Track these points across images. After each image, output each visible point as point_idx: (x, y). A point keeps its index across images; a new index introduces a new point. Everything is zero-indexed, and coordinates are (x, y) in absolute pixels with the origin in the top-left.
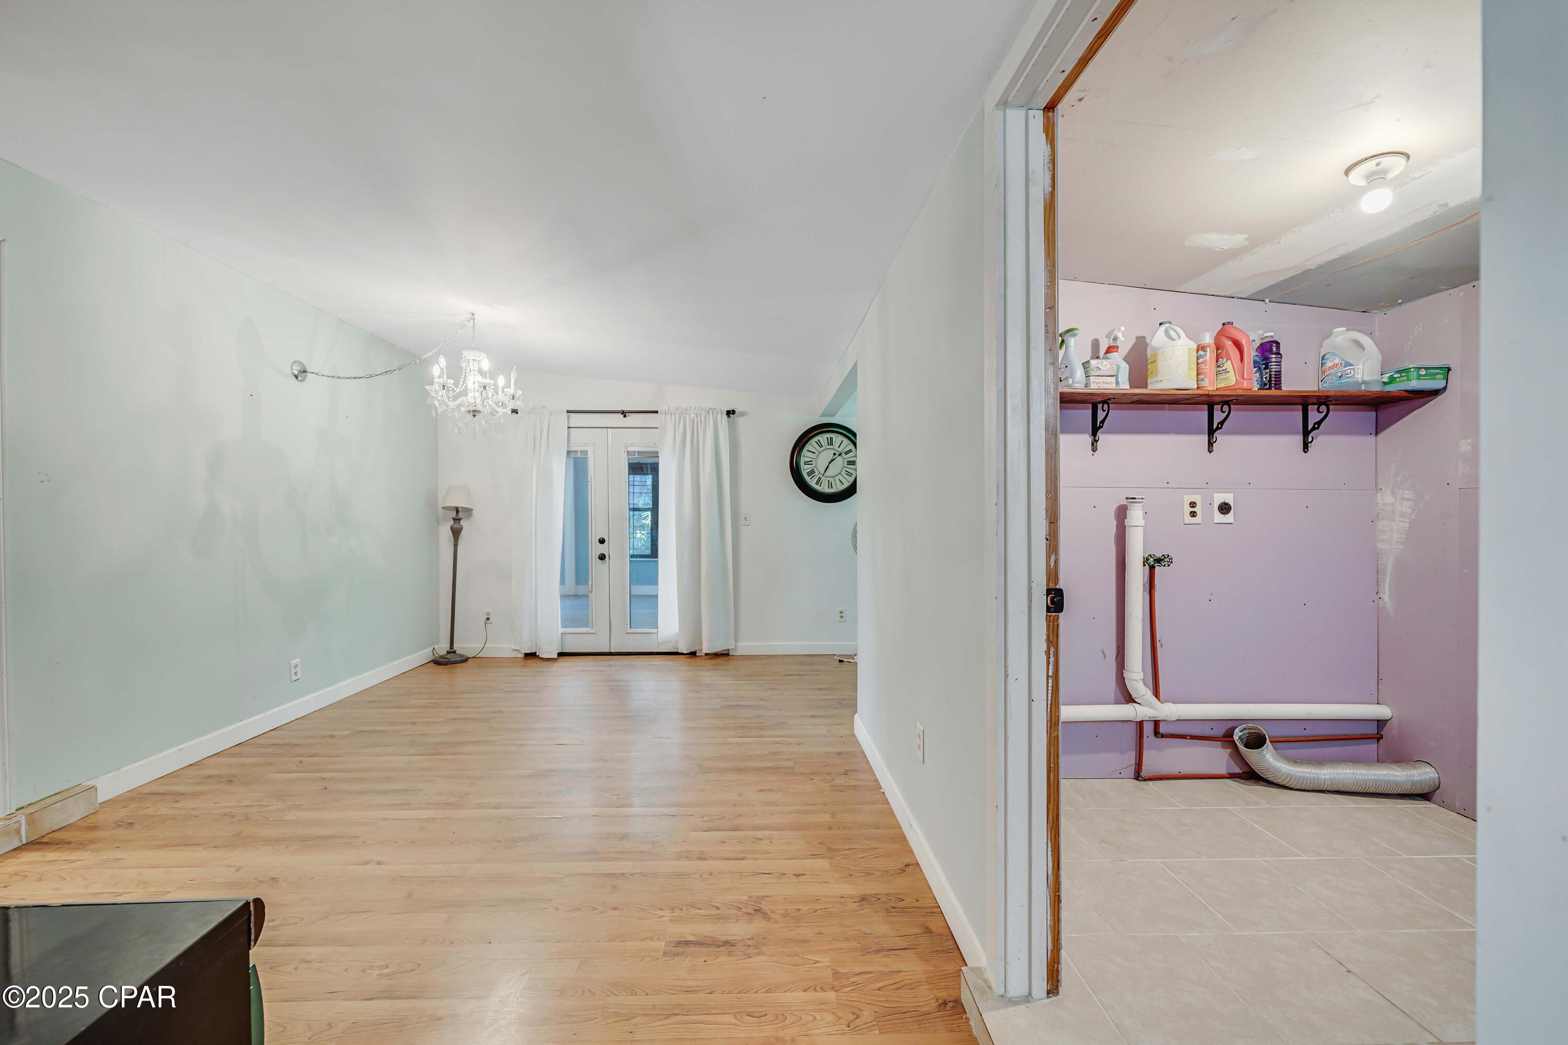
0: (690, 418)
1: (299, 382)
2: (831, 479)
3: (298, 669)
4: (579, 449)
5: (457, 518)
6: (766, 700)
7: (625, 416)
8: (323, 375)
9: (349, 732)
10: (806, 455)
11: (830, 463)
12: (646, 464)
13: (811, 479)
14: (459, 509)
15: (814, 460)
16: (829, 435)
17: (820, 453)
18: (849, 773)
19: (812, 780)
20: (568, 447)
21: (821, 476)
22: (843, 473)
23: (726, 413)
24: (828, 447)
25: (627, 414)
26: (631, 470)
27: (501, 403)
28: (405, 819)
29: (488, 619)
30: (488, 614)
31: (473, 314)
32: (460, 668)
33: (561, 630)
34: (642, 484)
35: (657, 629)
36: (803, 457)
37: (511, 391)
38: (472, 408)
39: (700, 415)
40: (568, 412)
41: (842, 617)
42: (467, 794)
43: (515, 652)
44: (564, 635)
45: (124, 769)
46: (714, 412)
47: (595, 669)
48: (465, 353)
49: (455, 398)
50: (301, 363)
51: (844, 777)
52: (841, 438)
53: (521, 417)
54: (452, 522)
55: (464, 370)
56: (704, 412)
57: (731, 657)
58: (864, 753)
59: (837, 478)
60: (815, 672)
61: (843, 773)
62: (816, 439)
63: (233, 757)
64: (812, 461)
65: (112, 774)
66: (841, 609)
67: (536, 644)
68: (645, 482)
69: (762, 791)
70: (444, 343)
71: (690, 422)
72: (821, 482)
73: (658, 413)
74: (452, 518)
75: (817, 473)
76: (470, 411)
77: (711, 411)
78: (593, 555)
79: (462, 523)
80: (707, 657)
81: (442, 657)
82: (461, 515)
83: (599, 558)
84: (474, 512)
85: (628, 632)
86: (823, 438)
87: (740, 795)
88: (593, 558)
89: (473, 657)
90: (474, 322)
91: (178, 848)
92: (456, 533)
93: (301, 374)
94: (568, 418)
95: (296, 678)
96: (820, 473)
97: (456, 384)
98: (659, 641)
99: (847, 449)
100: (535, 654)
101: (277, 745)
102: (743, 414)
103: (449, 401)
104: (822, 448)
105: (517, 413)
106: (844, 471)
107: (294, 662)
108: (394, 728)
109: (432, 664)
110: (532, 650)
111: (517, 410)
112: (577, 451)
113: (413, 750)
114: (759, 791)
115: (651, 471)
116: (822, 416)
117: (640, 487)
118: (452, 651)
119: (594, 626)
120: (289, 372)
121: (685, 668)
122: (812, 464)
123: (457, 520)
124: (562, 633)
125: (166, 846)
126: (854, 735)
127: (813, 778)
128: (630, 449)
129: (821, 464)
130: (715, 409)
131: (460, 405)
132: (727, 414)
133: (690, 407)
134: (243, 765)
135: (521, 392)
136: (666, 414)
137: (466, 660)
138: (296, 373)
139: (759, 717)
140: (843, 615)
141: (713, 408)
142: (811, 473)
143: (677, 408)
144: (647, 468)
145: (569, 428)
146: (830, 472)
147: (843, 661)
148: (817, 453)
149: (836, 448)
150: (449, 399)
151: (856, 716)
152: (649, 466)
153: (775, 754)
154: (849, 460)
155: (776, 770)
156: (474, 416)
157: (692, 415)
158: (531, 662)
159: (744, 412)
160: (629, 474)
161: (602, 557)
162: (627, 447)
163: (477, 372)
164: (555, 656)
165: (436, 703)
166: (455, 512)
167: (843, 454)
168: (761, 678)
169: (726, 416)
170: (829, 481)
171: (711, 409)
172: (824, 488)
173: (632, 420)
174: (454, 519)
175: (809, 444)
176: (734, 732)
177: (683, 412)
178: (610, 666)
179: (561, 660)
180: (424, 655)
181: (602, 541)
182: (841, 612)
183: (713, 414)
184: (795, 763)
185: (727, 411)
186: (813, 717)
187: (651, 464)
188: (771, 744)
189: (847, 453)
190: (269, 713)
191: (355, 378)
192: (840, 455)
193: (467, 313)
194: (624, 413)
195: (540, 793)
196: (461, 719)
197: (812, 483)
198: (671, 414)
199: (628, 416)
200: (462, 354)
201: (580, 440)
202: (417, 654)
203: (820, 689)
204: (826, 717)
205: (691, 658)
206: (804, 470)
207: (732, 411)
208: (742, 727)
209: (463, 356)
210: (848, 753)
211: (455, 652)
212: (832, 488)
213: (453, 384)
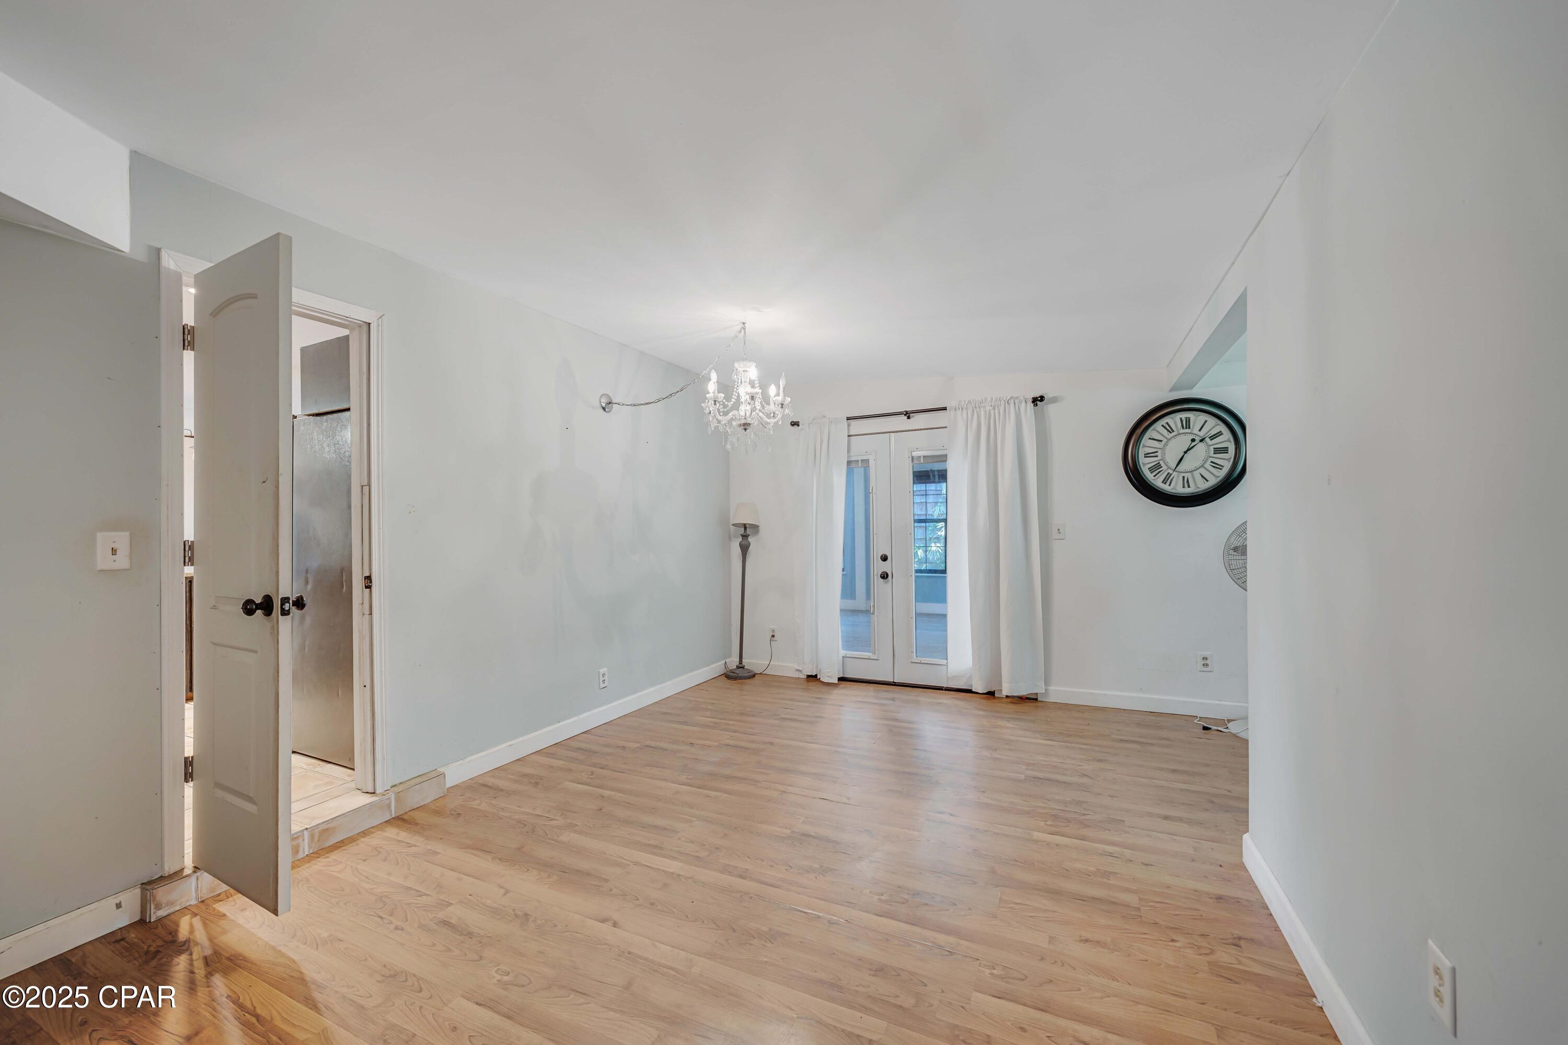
0: (985, 412)
1: (605, 413)
2: (1186, 475)
3: (606, 678)
4: (860, 458)
5: (745, 534)
6: (1091, 778)
7: (909, 418)
8: (623, 405)
9: (638, 745)
10: (1147, 444)
11: (1185, 452)
12: (933, 471)
13: (1154, 476)
14: (747, 526)
15: (1160, 451)
16: (1184, 415)
17: (1169, 440)
18: (1242, 943)
19: (1173, 941)
20: (849, 457)
21: (1171, 472)
22: (1208, 465)
23: (1031, 400)
24: (1182, 431)
25: (911, 414)
26: (915, 479)
27: (772, 414)
28: (652, 868)
29: (773, 636)
30: (773, 631)
31: (744, 323)
32: (749, 685)
33: (843, 653)
34: (937, 493)
35: (947, 659)
36: (1143, 447)
37: (780, 398)
38: (743, 421)
39: (998, 406)
40: (848, 419)
41: (1206, 665)
42: (717, 848)
43: (799, 673)
44: (845, 659)
45: (468, 759)
46: (1016, 401)
47: (877, 701)
48: (736, 365)
49: (726, 414)
50: (608, 395)
51: (1233, 950)
52: (1203, 417)
53: (802, 429)
54: (740, 539)
55: (736, 383)
56: (1003, 402)
57: (1039, 704)
58: (1267, 908)
59: (1196, 474)
60: (1164, 742)
61: (1229, 941)
62: (1163, 421)
63: (547, 757)
64: (1157, 452)
65: (459, 763)
66: (1206, 654)
67: (817, 667)
68: (941, 490)
69: (1087, 941)
70: (719, 358)
71: (985, 417)
72: (1173, 478)
73: (946, 409)
74: (741, 535)
75: (1164, 467)
76: (740, 425)
77: (1012, 401)
78: (875, 574)
79: (750, 539)
80: (1009, 700)
81: (732, 671)
82: (748, 531)
83: (881, 577)
84: (761, 529)
85: (913, 661)
86: (1174, 420)
87: (1052, 940)
88: (875, 577)
89: (760, 674)
90: (745, 331)
91: (475, 852)
92: (745, 549)
93: (607, 407)
94: (849, 425)
95: (604, 685)
96: (1169, 468)
97: (728, 398)
98: (949, 675)
99: (1213, 432)
100: (816, 676)
101: (583, 749)
102: (1055, 400)
103: (720, 415)
104: (1173, 434)
105: (798, 425)
106: (1209, 463)
107: (602, 671)
108: (675, 747)
109: (723, 678)
110: (813, 672)
111: (799, 422)
112: (858, 461)
113: (683, 778)
114: (1081, 941)
115: (939, 478)
116: (1171, 390)
117: (935, 496)
118: (741, 666)
119: (876, 651)
120: (598, 405)
121: (981, 713)
122: (1157, 456)
123: (745, 536)
124: (843, 657)
125: (469, 847)
126: (1243, 867)
127: (1175, 938)
128: (915, 454)
129: (1171, 457)
130: (1017, 398)
131: (732, 419)
132: (1033, 402)
133: (986, 399)
134: (551, 767)
135: (789, 399)
136: (955, 409)
137: (754, 676)
138: (604, 405)
139: (1079, 803)
140: (1208, 662)
141: (1015, 396)
142: (1156, 468)
143: (969, 402)
144: (934, 476)
145: (849, 436)
146: (1185, 466)
147: (1209, 729)
148: (1165, 440)
149: (1196, 431)
150: (719, 414)
151: (1246, 837)
152: (936, 473)
153: (1107, 874)
154: (1216, 446)
155: (1108, 906)
156: (745, 429)
157: (988, 408)
158: (813, 685)
159: (1054, 397)
160: (914, 483)
161: (884, 576)
162: (911, 452)
163: (748, 383)
164: (836, 681)
165: (716, 723)
166: (743, 529)
167: (1208, 440)
168: (1082, 740)
169: (1032, 405)
170: (1184, 477)
171: (1012, 398)
172: (1176, 488)
173: (919, 421)
174: (743, 536)
175: (1153, 430)
176: (1042, 823)
177: (977, 406)
178: (893, 699)
179: (841, 686)
180: (716, 668)
181: (884, 558)
182: (1205, 658)
183: (1015, 403)
184: (1140, 899)
185: (1033, 398)
186: (1166, 818)
187: (939, 471)
188: (1101, 854)
189: (1212, 438)
190: (581, 716)
191: (647, 404)
192: (1201, 441)
193: (738, 323)
194: (908, 414)
195: (791, 867)
196: (735, 746)
197: (1157, 482)
198: (962, 409)
199: (913, 417)
200: (734, 367)
201: (860, 448)
202: (710, 667)
203: (1174, 771)
204: (1189, 822)
205: (988, 699)
206: (1144, 464)
207: (1040, 397)
208: (1055, 817)
209: (735, 369)
210: (1238, 901)
211: (743, 667)
212: (1189, 487)
213: (724, 398)
